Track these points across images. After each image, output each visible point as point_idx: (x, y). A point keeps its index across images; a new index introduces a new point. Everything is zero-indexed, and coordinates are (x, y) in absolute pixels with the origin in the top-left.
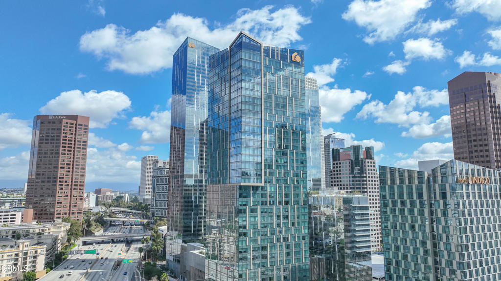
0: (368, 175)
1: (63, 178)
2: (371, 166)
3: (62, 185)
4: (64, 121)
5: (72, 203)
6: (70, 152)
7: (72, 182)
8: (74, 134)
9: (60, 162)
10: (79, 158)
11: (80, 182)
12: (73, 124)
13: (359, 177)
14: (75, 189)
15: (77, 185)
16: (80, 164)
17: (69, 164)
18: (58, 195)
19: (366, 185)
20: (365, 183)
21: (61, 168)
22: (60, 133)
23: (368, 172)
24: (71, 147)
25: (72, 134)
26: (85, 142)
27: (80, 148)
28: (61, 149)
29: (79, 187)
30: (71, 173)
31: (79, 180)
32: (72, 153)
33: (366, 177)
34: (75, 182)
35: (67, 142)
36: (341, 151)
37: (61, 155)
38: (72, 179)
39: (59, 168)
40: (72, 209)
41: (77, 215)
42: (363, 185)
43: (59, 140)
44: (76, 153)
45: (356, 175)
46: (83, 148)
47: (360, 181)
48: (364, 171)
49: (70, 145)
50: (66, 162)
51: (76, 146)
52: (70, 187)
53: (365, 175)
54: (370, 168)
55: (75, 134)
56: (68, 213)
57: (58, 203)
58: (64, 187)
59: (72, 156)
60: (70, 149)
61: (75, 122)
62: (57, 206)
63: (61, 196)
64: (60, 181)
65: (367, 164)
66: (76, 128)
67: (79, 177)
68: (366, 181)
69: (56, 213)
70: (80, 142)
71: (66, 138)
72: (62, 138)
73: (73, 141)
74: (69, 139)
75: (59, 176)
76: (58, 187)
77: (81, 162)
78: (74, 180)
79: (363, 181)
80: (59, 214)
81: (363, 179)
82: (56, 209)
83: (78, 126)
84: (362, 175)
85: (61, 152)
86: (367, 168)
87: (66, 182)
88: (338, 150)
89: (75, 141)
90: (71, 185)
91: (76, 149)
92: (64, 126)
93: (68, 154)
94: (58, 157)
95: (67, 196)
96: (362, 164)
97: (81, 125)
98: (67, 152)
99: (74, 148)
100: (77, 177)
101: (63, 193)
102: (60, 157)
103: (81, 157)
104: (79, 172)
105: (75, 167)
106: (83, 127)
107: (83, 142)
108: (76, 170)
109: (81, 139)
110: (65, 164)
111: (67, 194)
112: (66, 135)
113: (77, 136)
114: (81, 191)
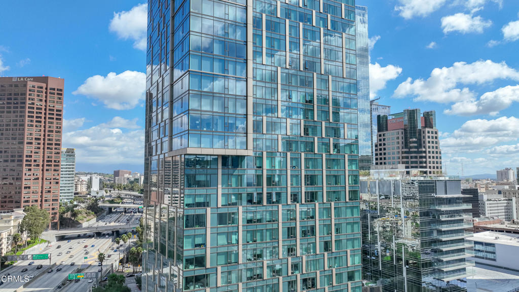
0: (428, 150)
1: (31, 156)
2: (433, 138)
3: (30, 165)
4: (30, 84)
5: (44, 187)
6: (40, 124)
7: (43, 161)
8: (44, 101)
9: (26, 137)
10: (52, 131)
11: (55, 161)
12: (41, 88)
13: (415, 152)
14: (47, 170)
15: (50, 165)
16: (54, 138)
17: (39, 139)
18: (24, 177)
19: (426, 162)
20: (424, 160)
21: (28, 143)
22: (25, 99)
23: (428, 145)
24: (41, 117)
25: (41, 100)
26: (60, 111)
27: (53, 118)
28: (27, 119)
29: (53, 168)
30: (42, 150)
31: (53, 159)
32: (43, 124)
33: (425, 152)
34: (48, 161)
35: (35, 110)
36: (390, 118)
37: (26, 127)
38: (43, 157)
39: (25, 143)
40: (44, 195)
41: (51, 203)
42: (421, 162)
43: (24, 107)
44: (47, 125)
45: (411, 150)
46: (57, 119)
47: (416, 157)
48: (423, 145)
49: (39, 115)
50: (34, 137)
51: (48, 116)
52: (41, 168)
53: (424, 150)
54: (431, 140)
55: (46, 101)
56: (39, 200)
57: (25, 188)
58: (32, 167)
59: (43, 129)
60: (39, 119)
61: (44, 85)
62: (24, 191)
63: (30, 179)
64: (27, 161)
65: (427, 135)
66: (46, 93)
67: (53, 155)
68: (425, 157)
69: (23, 200)
70: (53, 110)
71: (33, 106)
72: (28, 106)
73: (43, 109)
74: (37, 106)
75: (25, 154)
76: (25, 169)
77: (54, 136)
78: (46, 159)
79: (421, 157)
80: (27, 201)
81: (421, 155)
82: (23, 195)
83: (49, 91)
84: (420, 150)
85: (27, 123)
86: (427, 140)
87: (35, 161)
88: (385, 117)
89: (45, 110)
90: (43, 166)
91: (48, 120)
92: (30, 90)
93: (36, 126)
94: (24, 130)
95: (38, 179)
96: (420, 135)
97: (54, 89)
98: (34, 124)
99: (45, 118)
100: (50, 155)
101: (32, 175)
102: (26, 129)
103: (55, 129)
104: (52, 149)
105: (47, 142)
106: (56, 92)
107: (57, 111)
108: (49, 146)
109: (54, 107)
110: (34, 139)
111: (37, 177)
112: (33, 102)
113: (48, 104)
114: (56, 173)
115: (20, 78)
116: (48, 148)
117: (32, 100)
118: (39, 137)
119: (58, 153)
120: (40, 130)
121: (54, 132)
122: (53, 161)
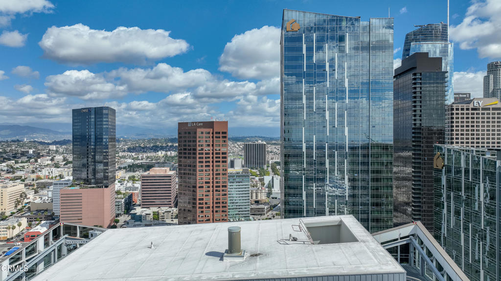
1: (202, 199)
3: (202, 208)
4: (199, 131)
6: (208, 168)
7: (213, 202)
8: (211, 145)
9: (198, 181)
10: (219, 174)
11: (223, 202)
12: (209, 133)
14: (217, 212)
15: (219, 207)
16: (221, 181)
17: (208, 183)
18: (198, 219)
21: (200, 187)
22: (196, 145)
24: (209, 162)
25: (209, 145)
26: (225, 153)
27: (219, 161)
28: (198, 164)
29: (221, 209)
30: (211, 193)
31: (221, 201)
32: (211, 168)
34: (217, 203)
35: (204, 156)
37: (198, 172)
38: (213, 200)
39: (198, 188)
43: (195, 154)
44: (215, 168)
46: (223, 162)
49: (208, 160)
50: (204, 181)
51: (215, 160)
52: (211, 209)
55: (213, 145)
58: (204, 210)
59: (211, 172)
60: (208, 164)
61: (211, 130)
63: (203, 221)
64: (200, 204)
66: (213, 137)
67: (221, 197)
70: (219, 153)
71: (202, 152)
72: (198, 152)
73: (211, 154)
74: (206, 152)
75: (198, 198)
76: (199, 211)
77: (221, 178)
78: (215, 201)
83: (215, 135)
85: (198, 168)
87: (206, 203)
89: (213, 154)
90: (213, 207)
91: (215, 164)
92: (199, 137)
93: (206, 171)
94: (196, 175)
95: (209, 220)
97: (219, 133)
98: (204, 168)
99: (213, 162)
100: (219, 197)
101: (204, 216)
102: (198, 174)
103: (221, 172)
104: (220, 191)
105: (215, 185)
106: (221, 135)
107: (223, 153)
108: (217, 189)
109: (220, 150)
110: (204, 183)
111: (208, 218)
112: (202, 148)
113: (215, 148)
114: (224, 214)
115: (193, 123)
116: (216, 190)
117: (202, 146)
118: (208, 181)
119: (225, 195)
120: (209, 174)
121: (221, 174)
122: (221, 203)
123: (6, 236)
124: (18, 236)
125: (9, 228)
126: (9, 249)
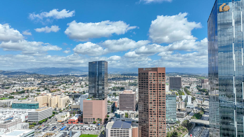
1: (152, 110)
3: (152, 114)
4: (150, 73)
5: (159, 125)
6: (155, 93)
7: (157, 112)
8: (156, 80)
9: (149, 100)
10: (161, 96)
11: (163, 112)
12: (155, 74)
14: (159, 117)
15: (161, 114)
16: (162, 100)
17: (155, 101)
18: (150, 120)
22: (148, 81)
25: (155, 80)
27: (161, 89)
28: (149, 91)
29: (162, 115)
30: (156, 106)
32: (156, 93)
34: (160, 112)
35: (152, 86)
37: (149, 95)
38: (157, 110)
39: (149, 103)
40: (159, 130)
41: (162, 134)
43: (147, 85)
44: (158, 93)
46: (163, 89)
49: (154, 88)
50: (153, 100)
51: (158, 88)
52: (156, 115)
55: (157, 80)
56: (157, 132)
57: (150, 125)
58: (153, 115)
60: (154, 91)
61: (156, 72)
62: (150, 127)
63: (152, 121)
64: (150, 112)
66: (157, 76)
67: (162, 109)
69: (150, 131)
70: (160, 85)
71: (151, 84)
72: (149, 84)
73: (156, 85)
74: (153, 84)
75: (149, 108)
76: (150, 116)
77: (162, 98)
78: (159, 111)
80: (151, 132)
82: (150, 129)
83: (158, 75)
85: (149, 93)
87: (154, 112)
89: (157, 85)
90: (157, 114)
91: (158, 91)
92: (150, 76)
95: (155, 121)
97: (160, 74)
98: (153, 93)
100: (161, 109)
101: (153, 119)
102: (149, 96)
103: (162, 95)
104: (161, 106)
105: (159, 102)
106: (162, 75)
107: (163, 85)
108: (159, 104)
109: (161, 83)
110: (153, 101)
111: (155, 120)
112: (151, 82)
113: (158, 82)
114: (164, 118)
115: (146, 68)
116: (159, 105)
117: (151, 81)
118: (155, 100)
119: (164, 108)
120: (155, 96)
121: (162, 96)
122: (162, 112)
123: (61, 120)
124: (66, 120)
125: (62, 117)
126: (62, 127)
